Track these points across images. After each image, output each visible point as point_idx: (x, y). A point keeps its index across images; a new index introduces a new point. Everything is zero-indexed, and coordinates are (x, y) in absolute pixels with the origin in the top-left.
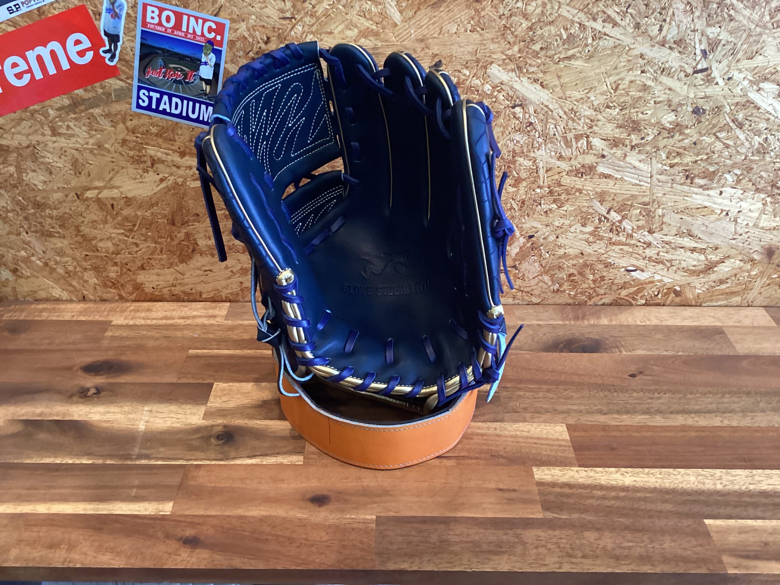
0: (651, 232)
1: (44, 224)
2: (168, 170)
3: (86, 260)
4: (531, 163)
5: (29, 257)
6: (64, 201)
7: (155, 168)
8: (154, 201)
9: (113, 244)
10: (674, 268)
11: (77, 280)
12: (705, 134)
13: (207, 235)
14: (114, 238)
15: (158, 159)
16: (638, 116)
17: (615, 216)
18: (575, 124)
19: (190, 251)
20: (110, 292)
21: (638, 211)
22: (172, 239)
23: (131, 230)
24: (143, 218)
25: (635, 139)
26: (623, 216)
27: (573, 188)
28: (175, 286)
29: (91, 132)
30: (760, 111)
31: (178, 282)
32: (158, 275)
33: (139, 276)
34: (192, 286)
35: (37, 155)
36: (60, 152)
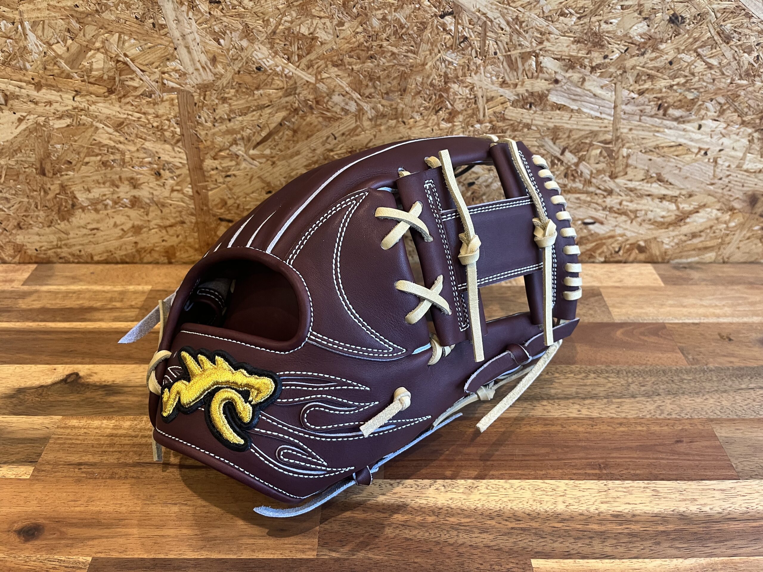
0: (613, 176)
2: (25, 107)
4: (467, 91)
7: (9, 105)
8: (15, 147)
10: (639, 220)
12: (683, 50)
13: (86, 187)
15: (11, 93)
16: (600, 26)
17: (570, 158)
18: (521, 39)
19: (69, 207)
21: (598, 151)
22: (46, 192)
24: (8, 168)
25: (597, 57)
26: (579, 158)
27: (520, 123)
28: (60, 247)
30: (752, 20)
31: (63, 242)
32: (40, 236)
33: (18, 237)
34: (80, 247)
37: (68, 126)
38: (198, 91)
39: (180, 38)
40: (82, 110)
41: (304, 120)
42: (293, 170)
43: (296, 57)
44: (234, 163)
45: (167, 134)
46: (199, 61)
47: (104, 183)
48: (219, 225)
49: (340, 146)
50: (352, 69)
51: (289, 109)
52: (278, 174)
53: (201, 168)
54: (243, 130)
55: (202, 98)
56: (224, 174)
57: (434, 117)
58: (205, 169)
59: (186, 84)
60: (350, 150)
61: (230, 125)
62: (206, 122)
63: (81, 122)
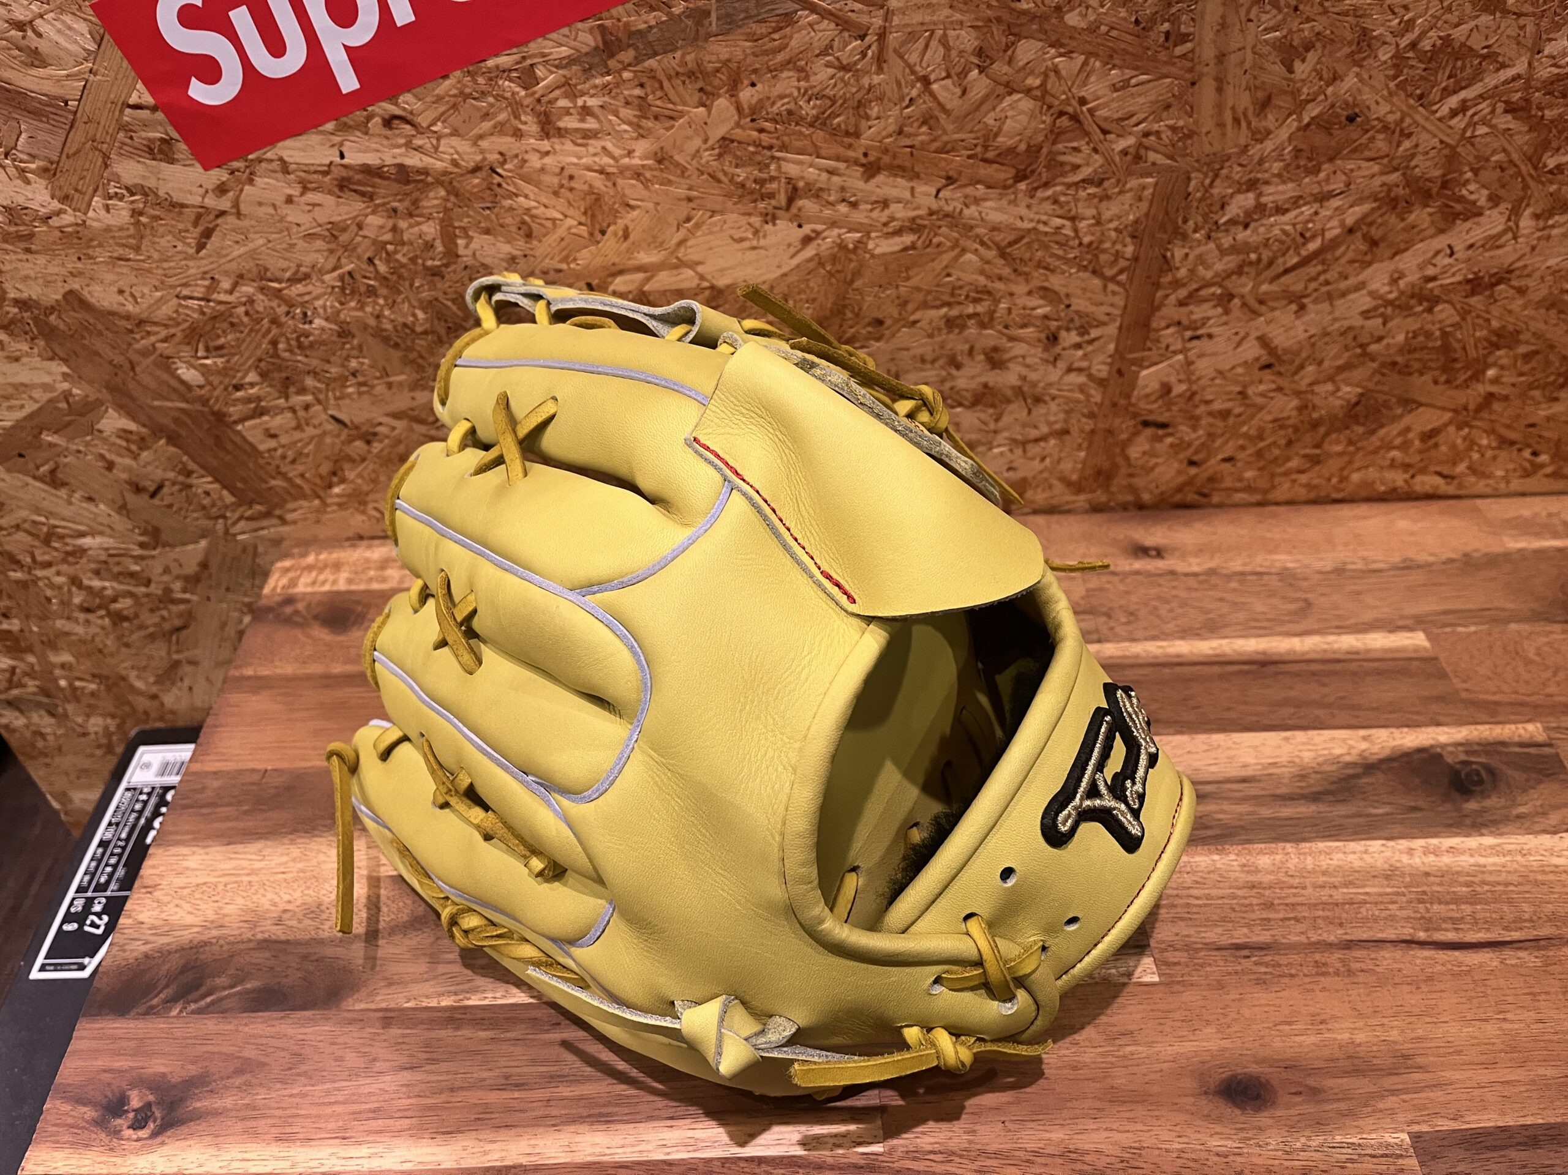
2: (827, 212)
7: (794, 210)
8: (779, 292)
13: (894, 370)
15: (807, 184)
29: (645, 123)
35: (498, 190)
36: (555, 180)
37: (905, 249)
38: (1205, 169)
39: (1212, 63)
40: (947, 215)
41: (1403, 220)
42: (1335, 320)
43: (1439, 94)
44: (1220, 310)
45: (1103, 257)
46: (1232, 107)
47: (933, 362)
48: (1136, 434)
49: (1454, 270)
50: (1543, 116)
51: (1382, 199)
52: (1301, 329)
53: (1147, 325)
54: (1265, 245)
55: (1207, 181)
56: (1188, 334)
58: (1154, 325)
59: (1185, 155)
60: (1470, 276)
61: (1242, 235)
62: (1195, 231)
63: (935, 240)
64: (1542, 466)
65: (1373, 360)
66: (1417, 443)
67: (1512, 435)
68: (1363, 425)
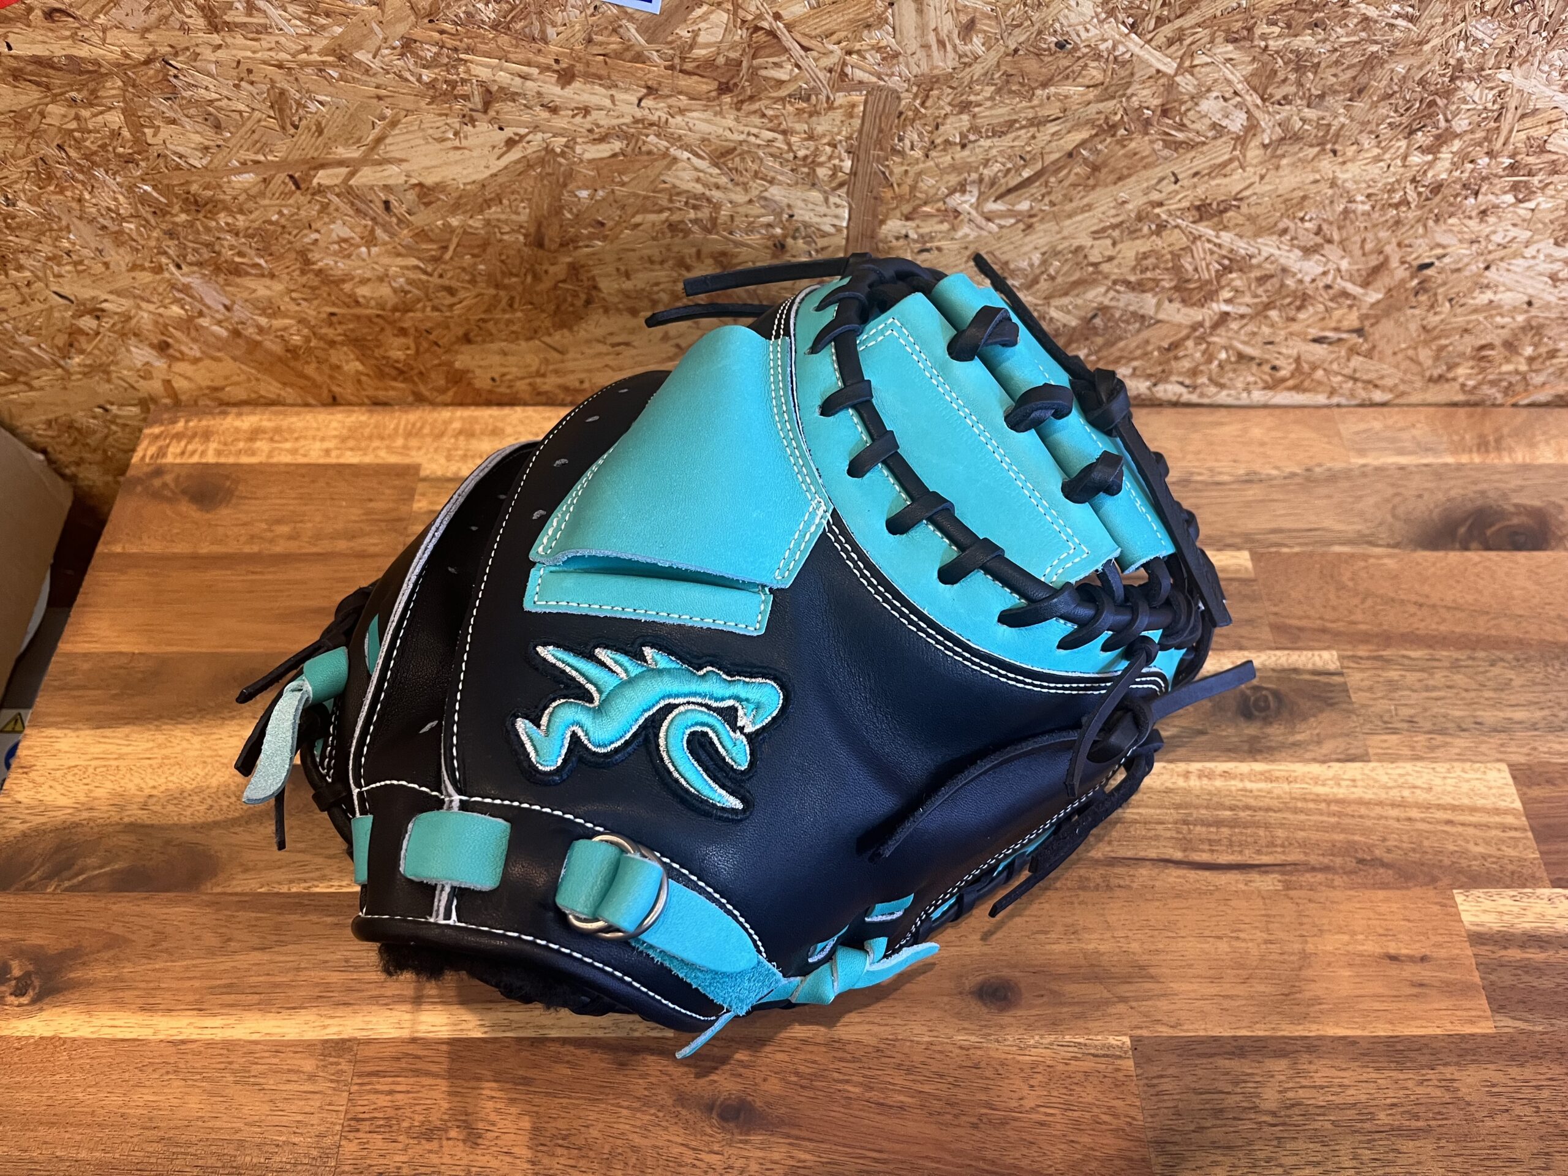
1: (217, 248)
2: (526, 118)
3: (331, 324)
4: (1491, 97)
5: (191, 319)
6: (262, 194)
7: (492, 113)
8: (491, 192)
9: (395, 291)
11: (314, 365)
13: (623, 268)
14: (394, 279)
15: (501, 89)
19: (579, 303)
20: (393, 388)
22: (536, 278)
23: (436, 260)
24: (465, 232)
28: (543, 375)
29: (314, 18)
31: (551, 367)
32: (505, 354)
33: (459, 357)
34: (583, 376)
35: (174, 81)
36: (234, 73)
37: (615, 155)
38: (915, 89)
40: (652, 124)
41: (1124, 146)
42: (1064, 238)
43: (1153, 22)
44: (946, 226)
45: (822, 172)
46: (935, 30)
47: (662, 262)
49: (1180, 196)
50: (1266, 47)
51: (1100, 126)
52: (1031, 246)
53: (874, 235)
54: (985, 166)
55: (918, 102)
56: (918, 246)
57: (1403, 143)
58: (881, 236)
59: (893, 74)
60: (1198, 203)
61: (961, 155)
62: (912, 149)
63: (644, 149)
64: (1284, 380)
65: (1106, 278)
66: (1156, 353)
67: (1249, 350)
68: (1102, 335)
